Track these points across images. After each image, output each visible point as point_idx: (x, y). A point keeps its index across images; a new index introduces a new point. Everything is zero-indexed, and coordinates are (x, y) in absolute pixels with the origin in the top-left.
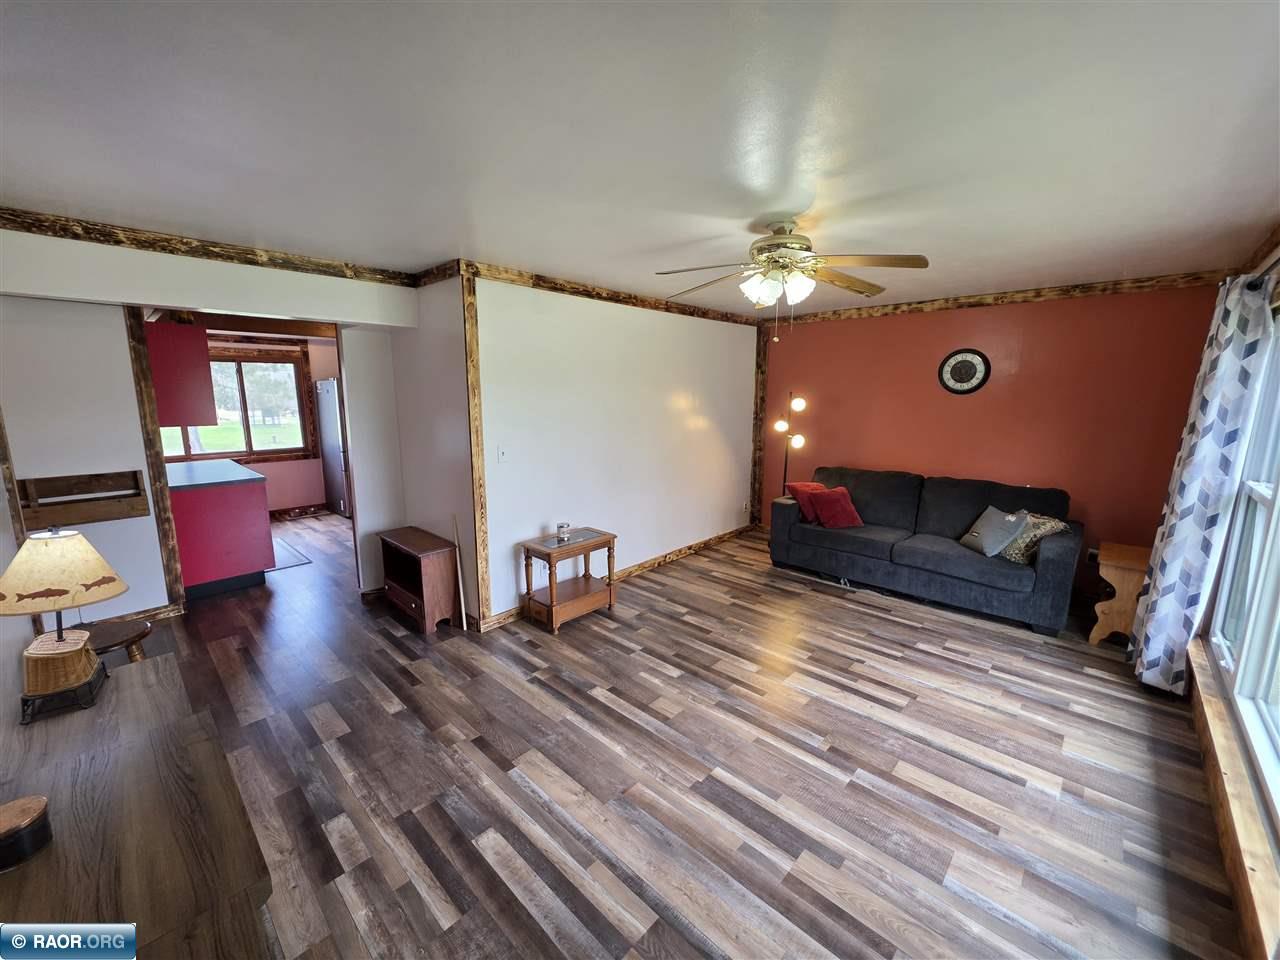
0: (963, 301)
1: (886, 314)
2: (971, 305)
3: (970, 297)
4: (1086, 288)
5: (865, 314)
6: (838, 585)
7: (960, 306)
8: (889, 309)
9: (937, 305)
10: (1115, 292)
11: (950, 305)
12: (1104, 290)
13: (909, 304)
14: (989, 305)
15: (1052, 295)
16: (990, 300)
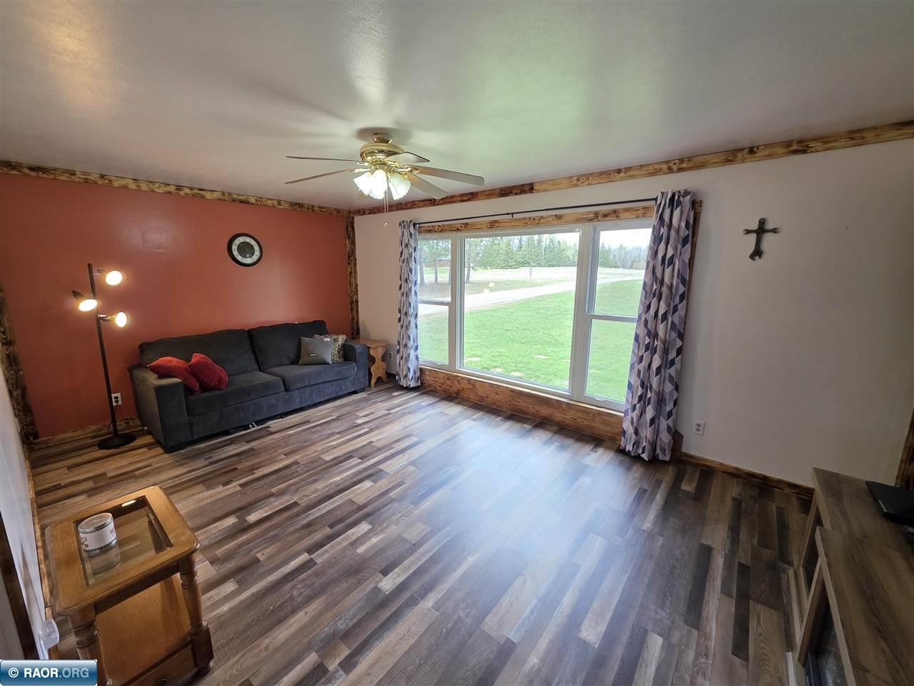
0: (235, 196)
1: (170, 193)
2: (242, 202)
3: (239, 195)
4: (301, 205)
5: (144, 187)
6: (248, 431)
7: (234, 200)
8: (172, 189)
9: (216, 195)
10: (313, 211)
11: (226, 197)
12: (308, 209)
13: (191, 189)
14: (253, 204)
15: (286, 206)
16: (253, 200)
